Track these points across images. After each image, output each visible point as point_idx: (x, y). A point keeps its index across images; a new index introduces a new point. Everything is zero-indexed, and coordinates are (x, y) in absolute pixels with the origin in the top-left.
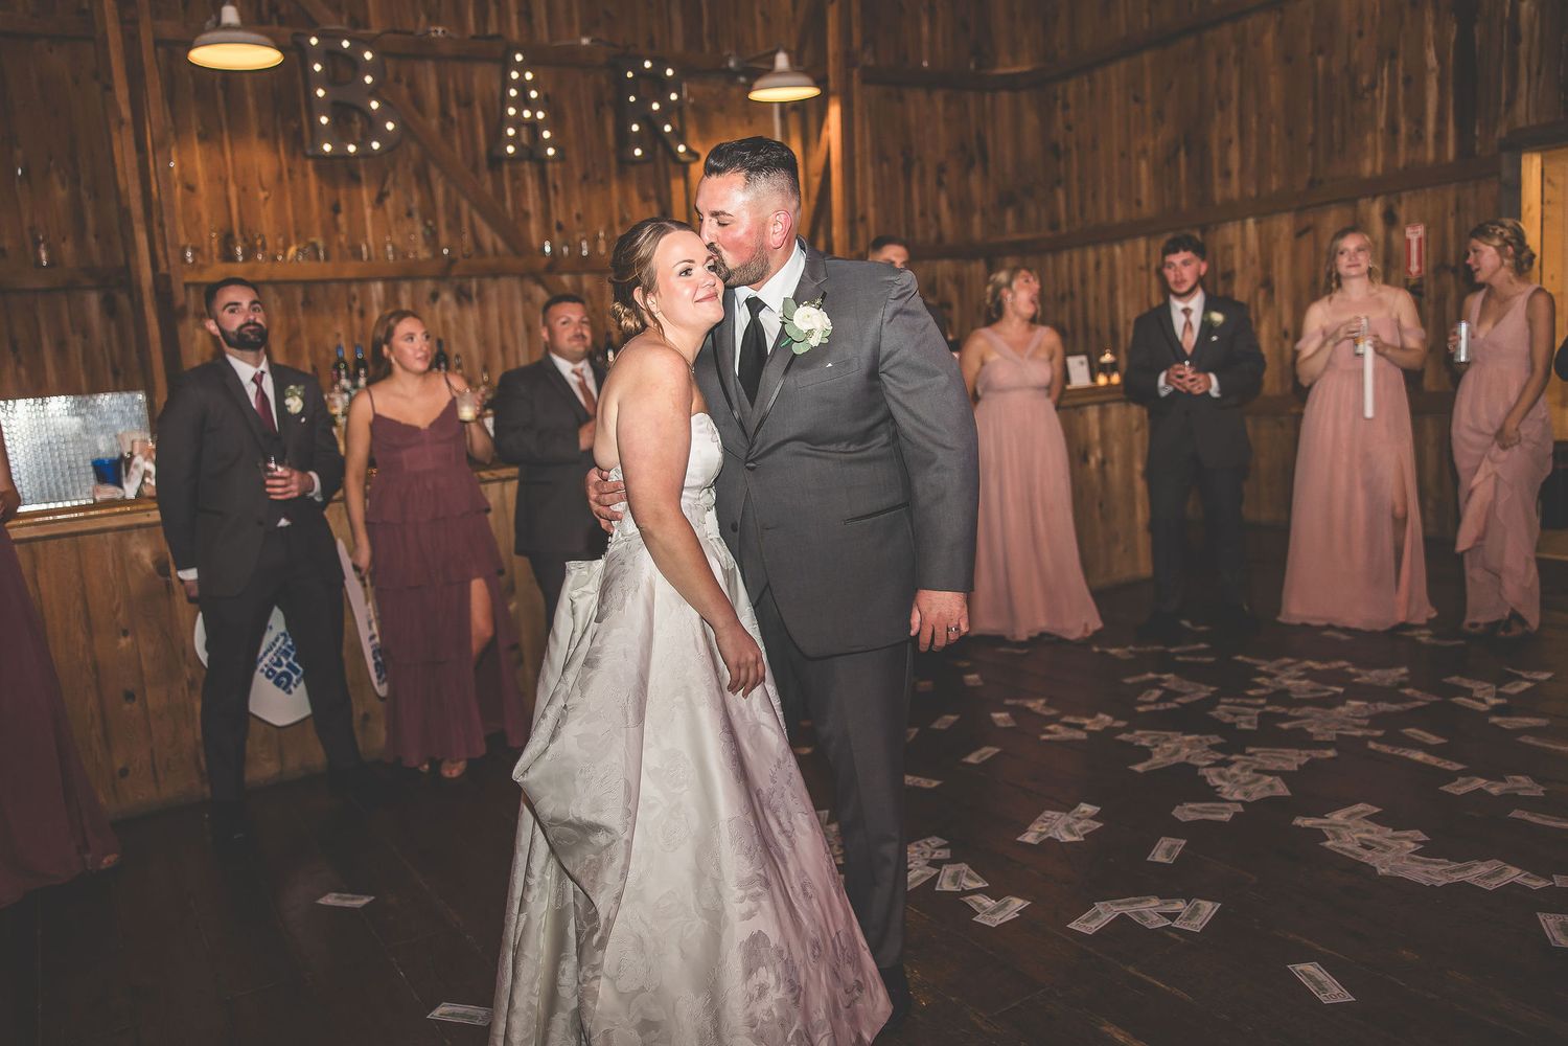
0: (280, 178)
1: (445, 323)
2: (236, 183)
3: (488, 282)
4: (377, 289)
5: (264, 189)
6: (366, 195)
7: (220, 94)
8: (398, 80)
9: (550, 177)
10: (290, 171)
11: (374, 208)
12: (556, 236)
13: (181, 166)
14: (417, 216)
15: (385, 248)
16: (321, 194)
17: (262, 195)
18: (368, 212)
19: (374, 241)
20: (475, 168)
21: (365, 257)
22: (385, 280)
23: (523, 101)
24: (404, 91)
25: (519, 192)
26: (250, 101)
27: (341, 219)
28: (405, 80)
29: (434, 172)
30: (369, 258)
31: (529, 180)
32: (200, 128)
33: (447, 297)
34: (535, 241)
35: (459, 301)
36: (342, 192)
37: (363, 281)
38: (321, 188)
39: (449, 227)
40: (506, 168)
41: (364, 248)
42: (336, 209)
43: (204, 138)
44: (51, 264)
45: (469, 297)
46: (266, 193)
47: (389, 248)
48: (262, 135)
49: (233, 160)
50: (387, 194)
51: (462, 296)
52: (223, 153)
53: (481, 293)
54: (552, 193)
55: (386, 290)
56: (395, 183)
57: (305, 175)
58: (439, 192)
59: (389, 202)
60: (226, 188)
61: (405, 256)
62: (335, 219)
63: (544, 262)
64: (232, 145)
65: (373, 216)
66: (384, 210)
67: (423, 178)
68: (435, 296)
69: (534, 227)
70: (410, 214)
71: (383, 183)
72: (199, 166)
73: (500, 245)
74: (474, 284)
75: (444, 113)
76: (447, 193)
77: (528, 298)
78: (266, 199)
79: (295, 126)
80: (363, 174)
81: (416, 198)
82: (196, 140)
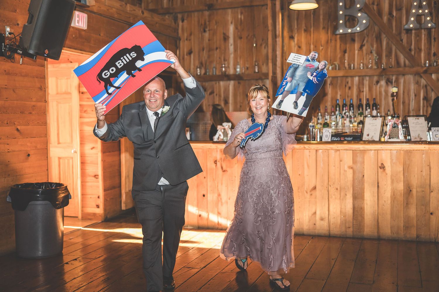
0: (327, 42)
1: (380, 93)
2: (313, 44)
3: (400, 77)
4: (356, 79)
5: (322, 46)
6: (357, 46)
7: (312, 16)
8: (373, 4)
9: (433, 34)
10: (331, 40)
11: (359, 50)
12: (433, 58)
13: (298, 40)
14: (374, 52)
15: (360, 65)
16: (340, 47)
17: (321, 48)
18: (356, 52)
19: (357, 63)
20: (400, 34)
21: (352, 68)
22: (359, 76)
23: (420, 6)
24: (375, 7)
25: (418, 41)
26: (321, 17)
27: (346, 55)
28: (376, 4)
29: (383, 36)
30: (354, 68)
31: (423, 36)
32: (305, 28)
33: (383, 83)
34: (423, 61)
35: (387, 83)
36: (348, 46)
37: (352, 77)
38: (341, 45)
39: (386, 56)
40: (413, 32)
41: (352, 66)
42: (345, 52)
43: (305, 31)
44: (258, 72)
45: (391, 83)
46: (322, 48)
47: (362, 65)
48: (324, 28)
49: (313, 37)
50: (364, 45)
51: (389, 82)
52: (310, 35)
53: (397, 81)
54: (433, 40)
55: (359, 80)
56: (367, 41)
57: (336, 40)
58: (384, 43)
59: (364, 48)
60: (310, 47)
61: (367, 68)
62: (344, 55)
63: (425, 69)
64: (313, 32)
65: (358, 53)
66: (362, 51)
67: (379, 39)
68: (378, 82)
69: (423, 55)
70: (371, 52)
71: (363, 41)
72: (303, 40)
73: (407, 62)
74: (394, 78)
75: (390, 13)
76: (388, 44)
77: (417, 83)
78: (322, 49)
79: (335, 24)
80: (356, 39)
81: (375, 46)
82: (303, 32)
